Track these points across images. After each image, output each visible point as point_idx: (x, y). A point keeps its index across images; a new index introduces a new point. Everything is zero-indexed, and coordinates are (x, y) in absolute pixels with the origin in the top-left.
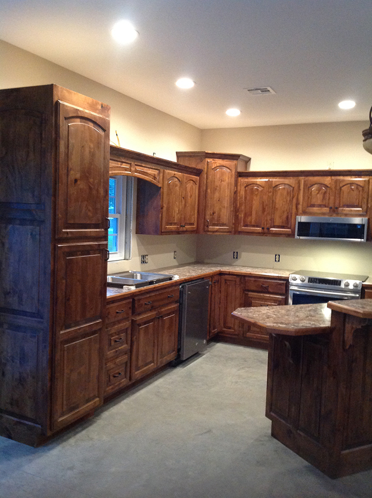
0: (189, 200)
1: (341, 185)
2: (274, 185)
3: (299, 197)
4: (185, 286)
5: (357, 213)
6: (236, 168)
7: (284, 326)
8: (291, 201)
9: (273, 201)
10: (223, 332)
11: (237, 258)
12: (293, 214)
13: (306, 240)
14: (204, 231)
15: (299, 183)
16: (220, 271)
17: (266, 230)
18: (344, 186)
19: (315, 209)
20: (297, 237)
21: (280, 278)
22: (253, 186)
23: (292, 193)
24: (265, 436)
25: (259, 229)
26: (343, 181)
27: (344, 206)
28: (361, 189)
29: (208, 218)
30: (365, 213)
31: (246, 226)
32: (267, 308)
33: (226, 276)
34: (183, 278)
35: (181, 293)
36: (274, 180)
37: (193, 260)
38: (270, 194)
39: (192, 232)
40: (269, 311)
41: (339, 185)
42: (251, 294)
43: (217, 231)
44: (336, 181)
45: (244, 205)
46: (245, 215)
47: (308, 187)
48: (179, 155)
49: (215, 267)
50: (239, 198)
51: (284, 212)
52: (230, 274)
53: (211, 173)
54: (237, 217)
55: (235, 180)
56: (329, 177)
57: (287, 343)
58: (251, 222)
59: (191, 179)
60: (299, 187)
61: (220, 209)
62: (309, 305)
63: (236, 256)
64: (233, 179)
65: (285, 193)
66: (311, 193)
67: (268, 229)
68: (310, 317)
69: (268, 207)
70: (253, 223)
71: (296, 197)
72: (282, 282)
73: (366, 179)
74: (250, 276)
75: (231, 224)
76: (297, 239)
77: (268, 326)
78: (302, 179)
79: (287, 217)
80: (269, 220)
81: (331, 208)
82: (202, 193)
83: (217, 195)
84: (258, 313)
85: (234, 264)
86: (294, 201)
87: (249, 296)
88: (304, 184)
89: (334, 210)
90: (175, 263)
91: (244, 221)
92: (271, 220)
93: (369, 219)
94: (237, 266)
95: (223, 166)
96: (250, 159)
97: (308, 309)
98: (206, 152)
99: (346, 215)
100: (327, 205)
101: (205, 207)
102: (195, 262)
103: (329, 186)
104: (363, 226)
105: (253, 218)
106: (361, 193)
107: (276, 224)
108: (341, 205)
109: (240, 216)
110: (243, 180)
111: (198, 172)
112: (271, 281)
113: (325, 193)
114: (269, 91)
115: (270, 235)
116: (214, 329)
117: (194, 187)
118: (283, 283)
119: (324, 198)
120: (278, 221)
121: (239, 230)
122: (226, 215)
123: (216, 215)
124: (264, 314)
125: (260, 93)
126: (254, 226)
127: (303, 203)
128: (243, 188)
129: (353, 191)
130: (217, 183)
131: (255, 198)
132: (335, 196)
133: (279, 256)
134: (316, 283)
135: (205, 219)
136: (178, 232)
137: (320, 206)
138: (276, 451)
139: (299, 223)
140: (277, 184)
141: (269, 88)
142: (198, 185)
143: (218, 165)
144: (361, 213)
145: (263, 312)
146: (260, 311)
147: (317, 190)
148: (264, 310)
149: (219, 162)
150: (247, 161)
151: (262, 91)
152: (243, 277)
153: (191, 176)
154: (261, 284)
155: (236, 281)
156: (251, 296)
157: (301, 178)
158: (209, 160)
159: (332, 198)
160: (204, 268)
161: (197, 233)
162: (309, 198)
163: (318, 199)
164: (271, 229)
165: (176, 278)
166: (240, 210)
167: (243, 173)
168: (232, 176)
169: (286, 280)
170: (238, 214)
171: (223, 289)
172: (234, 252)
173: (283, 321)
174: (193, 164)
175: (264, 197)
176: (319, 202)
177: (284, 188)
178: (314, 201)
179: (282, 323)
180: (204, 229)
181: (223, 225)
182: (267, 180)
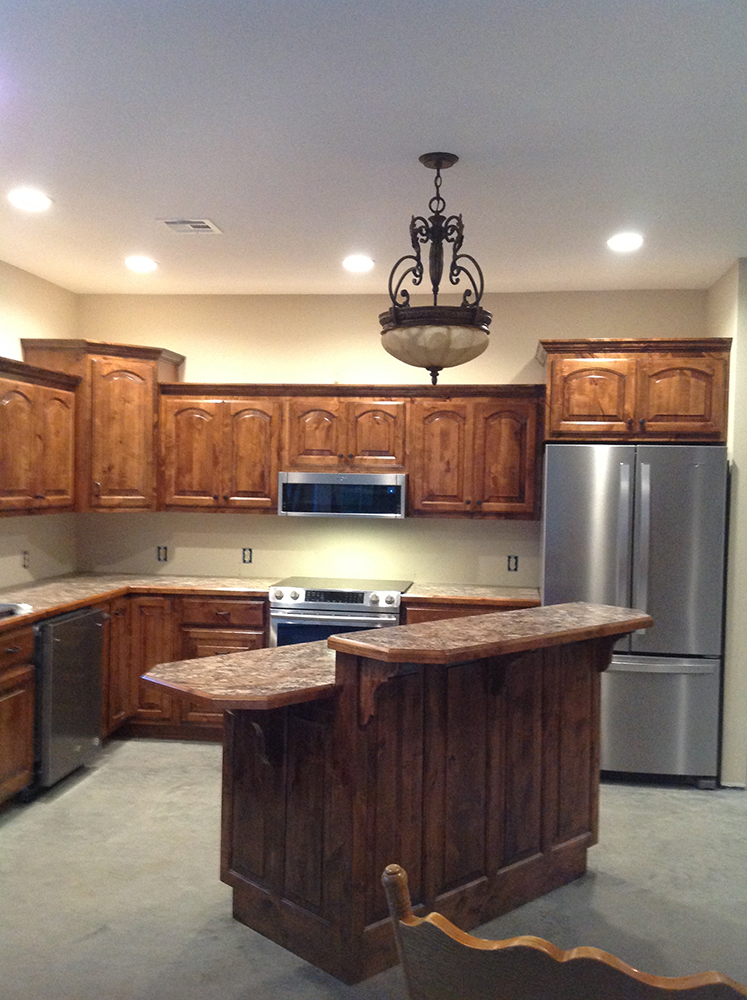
0: (53, 441)
1: (358, 413)
2: (233, 412)
3: (283, 435)
4: (46, 626)
5: (389, 465)
6: (155, 374)
7: (248, 691)
8: (268, 443)
9: (233, 442)
10: (137, 716)
11: (165, 560)
12: (273, 469)
13: (299, 517)
14: (91, 507)
15: (281, 407)
16: (129, 589)
17: (221, 501)
18: (361, 415)
19: (313, 459)
20: (281, 512)
21: (252, 596)
22: (193, 413)
23: (269, 427)
24: (221, 920)
25: (208, 500)
26: (360, 405)
27: (364, 452)
28: (391, 420)
29: (98, 478)
30: (401, 466)
31: (182, 492)
32: (218, 658)
33: (142, 598)
34: (42, 608)
35: (39, 641)
36: (233, 401)
37: (68, 568)
38: (227, 429)
39: (62, 508)
40: (220, 665)
41: (354, 413)
42: (195, 632)
43: (119, 506)
44: (348, 406)
45: (175, 451)
46: (179, 471)
47: (298, 416)
48: (27, 345)
49: (118, 580)
50: (163, 437)
51: (255, 465)
52: (150, 593)
53: (101, 384)
54: (160, 476)
55: (154, 400)
56: (336, 399)
57: (256, 726)
58: (190, 485)
59: (57, 396)
60: (282, 415)
61: (124, 459)
62: (301, 644)
63: (163, 556)
64: (150, 399)
65: (256, 428)
66: (304, 428)
67: (226, 498)
68: (299, 670)
69: (223, 455)
70: (196, 488)
71: (276, 435)
72: (257, 603)
73: (400, 402)
74: (193, 595)
75: (150, 491)
76: (282, 517)
77: (215, 696)
78: (286, 400)
79: (262, 475)
80: (227, 481)
81: (341, 456)
82: (83, 427)
83: (115, 430)
84: (198, 671)
85: (160, 572)
86: (274, 443)
87: (191, 635)
88: (291, 409)
89: (347, 460)
90: (26, 576)
91: (177, 484)
92: (231, 480)
93: (407, 477)
94: (165, 576)
95: (126, 371)
96: (183, 359)
97: (297, 653)
98: (88, 340)
99: (369, 469)
100: (333, 451)
101: (91, 456)
102: (75, 572)
103: (336, 414)
104: (397, 488)
105: (195, 478)
106: (392, 429)
107: (243, 488)
108: (359, 451)
109: (167, 473)
110: (170, 401)
111: (72, 383)
112: (234, 602)
113: (329, 428)
114: (208, 227)
115: (230, 510)
116: (118, 711)
117: (64, 413)
118: (259, 605)
119: (328, 436)
120: (245, 484)
121: (168, 501)
122: (137, 471)
123: (115, 471)
124: (210, 671)
125: (191, 231)
126: (197, 493)
127: (290, 448)
128: (171, 417)
129: (378, 424)
130: (116, 406)
131: (197, 435)
132: (347, 434)
133: (250, 550)
134: (320, 601)
135: (91, 479)
136: (29, 511)
137: (321, 452)
138: (241, 947)
139: (284, 485)
140: (241, 409)
141: (207, 223)
142: (71, 411)
143: (116, 369)
144: (394, 465)
145: (210, 668)
146: (204, 667)
147: (314, 422)
148: (210, 663)
149: (118, 362)
150: (178, 362)
151: (194, 227)
152: (177, 598)
153: (57, 390)
154: (215, 611)
155: (162, 608)
156: (195, 636)
157: (284, 398)
158: (95, 358)
159: (342, 437)
160: (92, 585)
161: (73, 510)
162: (300, 437)
163: (317, 440)
164: (232, 498)
165: (26, 610)
166: (167, 461)
167: (170, 386)
168: (146, 392)
169: (264, 597)
170: (163, 469)
171: (135, 626)
172: (159, 548)
173: (247, 683)
174: (59, 366)
175: (216, 435)
176: (319, 446)
177: (253, 418)
178: (310, 444)
179: (244, 687)
180: (90, 501)
181: (133, 492)
182: (220, 401)
